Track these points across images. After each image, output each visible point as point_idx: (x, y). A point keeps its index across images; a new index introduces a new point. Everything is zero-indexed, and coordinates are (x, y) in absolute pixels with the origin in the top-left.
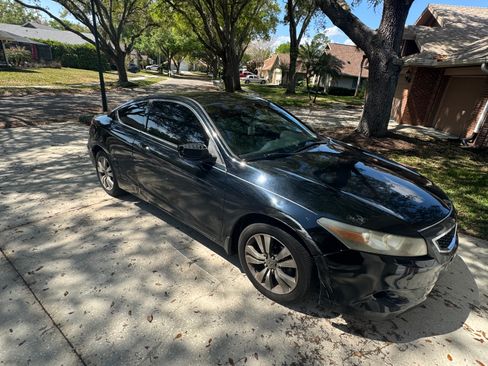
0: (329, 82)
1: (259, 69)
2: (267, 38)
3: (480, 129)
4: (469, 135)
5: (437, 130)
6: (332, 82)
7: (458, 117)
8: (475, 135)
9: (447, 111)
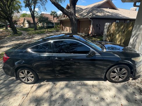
0: (45, 25)
1: (18, 23)
2: (18, 12)
3: (92, 31)
4: (90, 33)
5: (81, 33)
6: (46, 25)
7: (85, 30)
8: (91, 33)
9: (82, 29)
